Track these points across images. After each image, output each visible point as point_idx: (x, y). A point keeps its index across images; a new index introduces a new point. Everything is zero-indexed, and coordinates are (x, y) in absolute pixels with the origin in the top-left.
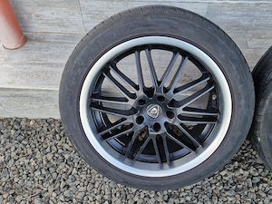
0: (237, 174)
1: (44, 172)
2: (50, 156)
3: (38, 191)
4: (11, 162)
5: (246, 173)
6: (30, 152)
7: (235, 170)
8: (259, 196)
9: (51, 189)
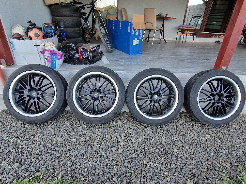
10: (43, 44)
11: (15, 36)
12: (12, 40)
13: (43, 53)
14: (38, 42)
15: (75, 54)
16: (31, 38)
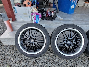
0: (50, 55)
1: (12, 55)
2: (14, 52)
3: (10, 59)
4: (6, 53)
5: (52, 55)
6: (10, 51)
7: (50, 54)
8: (54, 59)
9: (12, 58)
10: (32, 9)
11: (17, 4)
12: (15, 7)
13: (32, 14)
14: (29, 8)
15: (44, 14)
16: (25, 5)
